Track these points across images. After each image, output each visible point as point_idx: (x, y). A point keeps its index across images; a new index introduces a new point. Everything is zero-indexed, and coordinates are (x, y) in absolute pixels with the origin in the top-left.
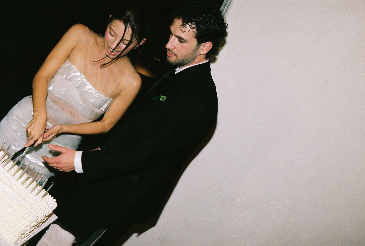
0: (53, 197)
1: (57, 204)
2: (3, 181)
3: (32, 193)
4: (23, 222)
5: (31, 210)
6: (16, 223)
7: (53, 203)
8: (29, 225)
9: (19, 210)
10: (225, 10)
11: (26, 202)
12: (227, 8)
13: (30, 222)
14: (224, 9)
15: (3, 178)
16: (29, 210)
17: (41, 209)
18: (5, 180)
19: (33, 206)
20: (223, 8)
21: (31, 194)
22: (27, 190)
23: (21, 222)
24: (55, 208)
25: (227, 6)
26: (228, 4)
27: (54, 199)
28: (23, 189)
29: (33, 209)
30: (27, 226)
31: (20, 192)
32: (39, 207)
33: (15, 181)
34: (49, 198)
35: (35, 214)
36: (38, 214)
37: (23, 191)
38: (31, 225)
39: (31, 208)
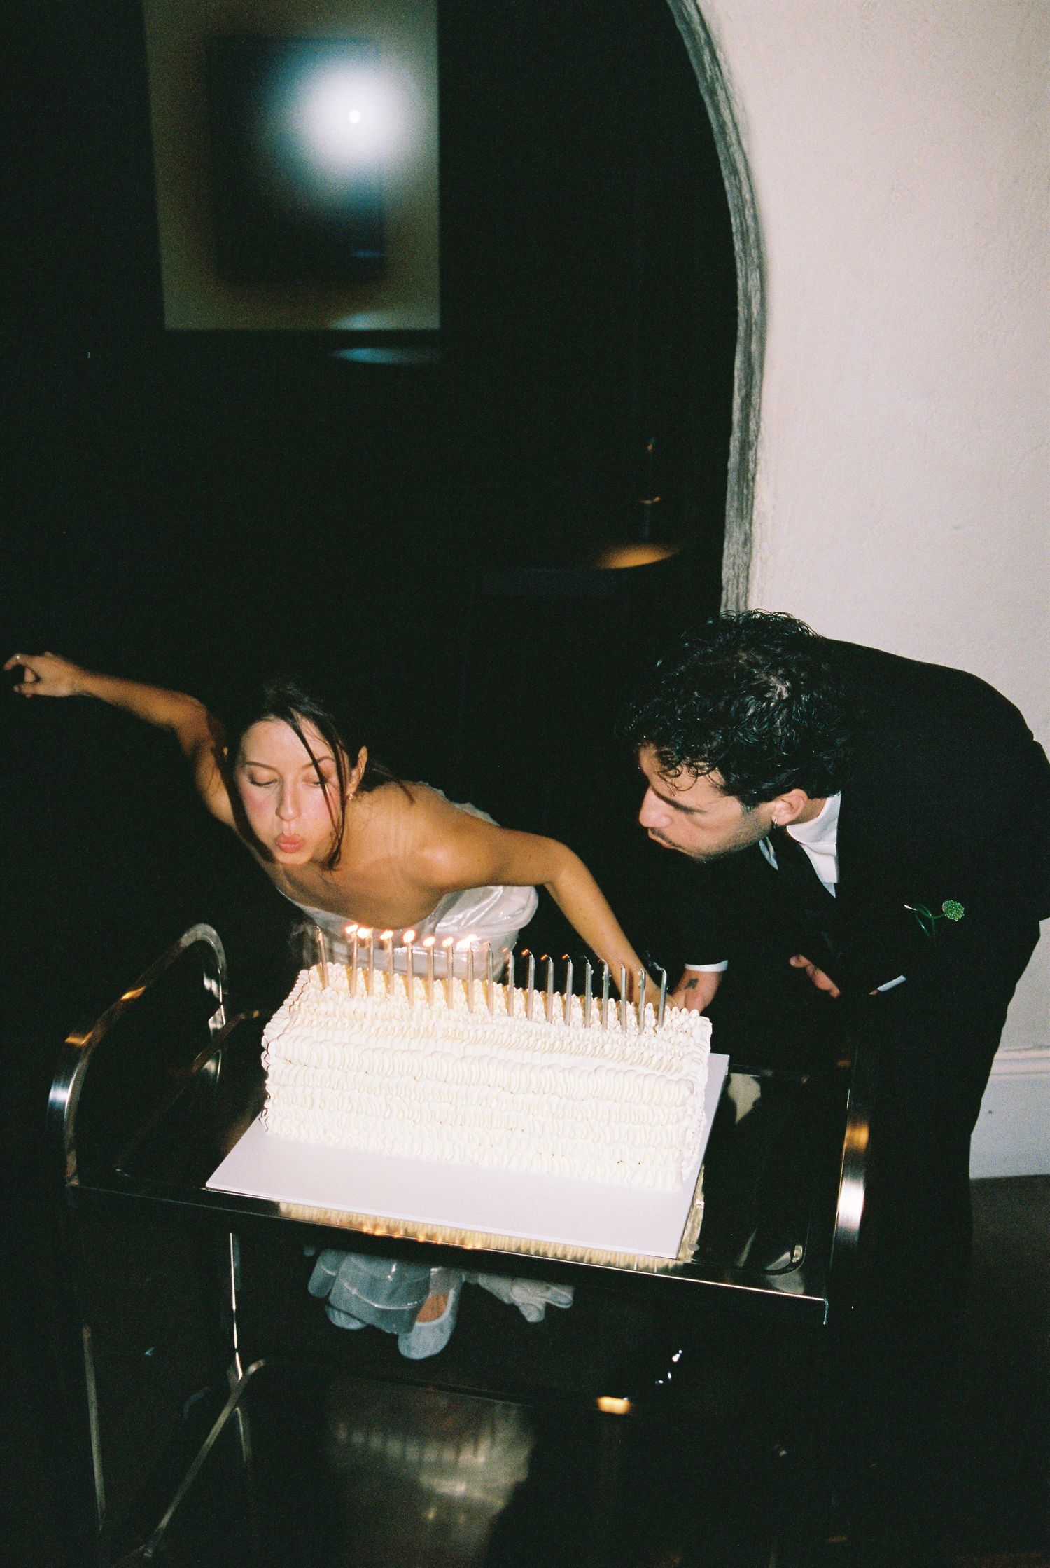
1: (708, 1019)
2: (538, 1047)
3: (628, 1030)
5: (658, 1073)
6: (645, 1133)
7: (696, 1023)
8: (681, 1114)
10: (750, 221)
12: (752, 211)
13: (678, 1103)
14: (746, 221)
15: (532, 1039)
16: (654, 1074)
17: (681, 1054)
18: (540, 1042)
19: (655, 1059)
20: (741, 223)
21: (627, 1035)
22: (611, 1033)
24: (710, 1032)
25: (749, 205)
26: (748, 197)
28: (598, 1034)
29: (662, 1068)
30: (678, 1120)
31: (598, 1049)
32: (673, 1053)
33: (565, 1028)
34: (677, 1018)
35: (676, 1077)
36: (684, 1072)
37: (600, 1040)
38: (686, 1111)
39: (654, 1069)
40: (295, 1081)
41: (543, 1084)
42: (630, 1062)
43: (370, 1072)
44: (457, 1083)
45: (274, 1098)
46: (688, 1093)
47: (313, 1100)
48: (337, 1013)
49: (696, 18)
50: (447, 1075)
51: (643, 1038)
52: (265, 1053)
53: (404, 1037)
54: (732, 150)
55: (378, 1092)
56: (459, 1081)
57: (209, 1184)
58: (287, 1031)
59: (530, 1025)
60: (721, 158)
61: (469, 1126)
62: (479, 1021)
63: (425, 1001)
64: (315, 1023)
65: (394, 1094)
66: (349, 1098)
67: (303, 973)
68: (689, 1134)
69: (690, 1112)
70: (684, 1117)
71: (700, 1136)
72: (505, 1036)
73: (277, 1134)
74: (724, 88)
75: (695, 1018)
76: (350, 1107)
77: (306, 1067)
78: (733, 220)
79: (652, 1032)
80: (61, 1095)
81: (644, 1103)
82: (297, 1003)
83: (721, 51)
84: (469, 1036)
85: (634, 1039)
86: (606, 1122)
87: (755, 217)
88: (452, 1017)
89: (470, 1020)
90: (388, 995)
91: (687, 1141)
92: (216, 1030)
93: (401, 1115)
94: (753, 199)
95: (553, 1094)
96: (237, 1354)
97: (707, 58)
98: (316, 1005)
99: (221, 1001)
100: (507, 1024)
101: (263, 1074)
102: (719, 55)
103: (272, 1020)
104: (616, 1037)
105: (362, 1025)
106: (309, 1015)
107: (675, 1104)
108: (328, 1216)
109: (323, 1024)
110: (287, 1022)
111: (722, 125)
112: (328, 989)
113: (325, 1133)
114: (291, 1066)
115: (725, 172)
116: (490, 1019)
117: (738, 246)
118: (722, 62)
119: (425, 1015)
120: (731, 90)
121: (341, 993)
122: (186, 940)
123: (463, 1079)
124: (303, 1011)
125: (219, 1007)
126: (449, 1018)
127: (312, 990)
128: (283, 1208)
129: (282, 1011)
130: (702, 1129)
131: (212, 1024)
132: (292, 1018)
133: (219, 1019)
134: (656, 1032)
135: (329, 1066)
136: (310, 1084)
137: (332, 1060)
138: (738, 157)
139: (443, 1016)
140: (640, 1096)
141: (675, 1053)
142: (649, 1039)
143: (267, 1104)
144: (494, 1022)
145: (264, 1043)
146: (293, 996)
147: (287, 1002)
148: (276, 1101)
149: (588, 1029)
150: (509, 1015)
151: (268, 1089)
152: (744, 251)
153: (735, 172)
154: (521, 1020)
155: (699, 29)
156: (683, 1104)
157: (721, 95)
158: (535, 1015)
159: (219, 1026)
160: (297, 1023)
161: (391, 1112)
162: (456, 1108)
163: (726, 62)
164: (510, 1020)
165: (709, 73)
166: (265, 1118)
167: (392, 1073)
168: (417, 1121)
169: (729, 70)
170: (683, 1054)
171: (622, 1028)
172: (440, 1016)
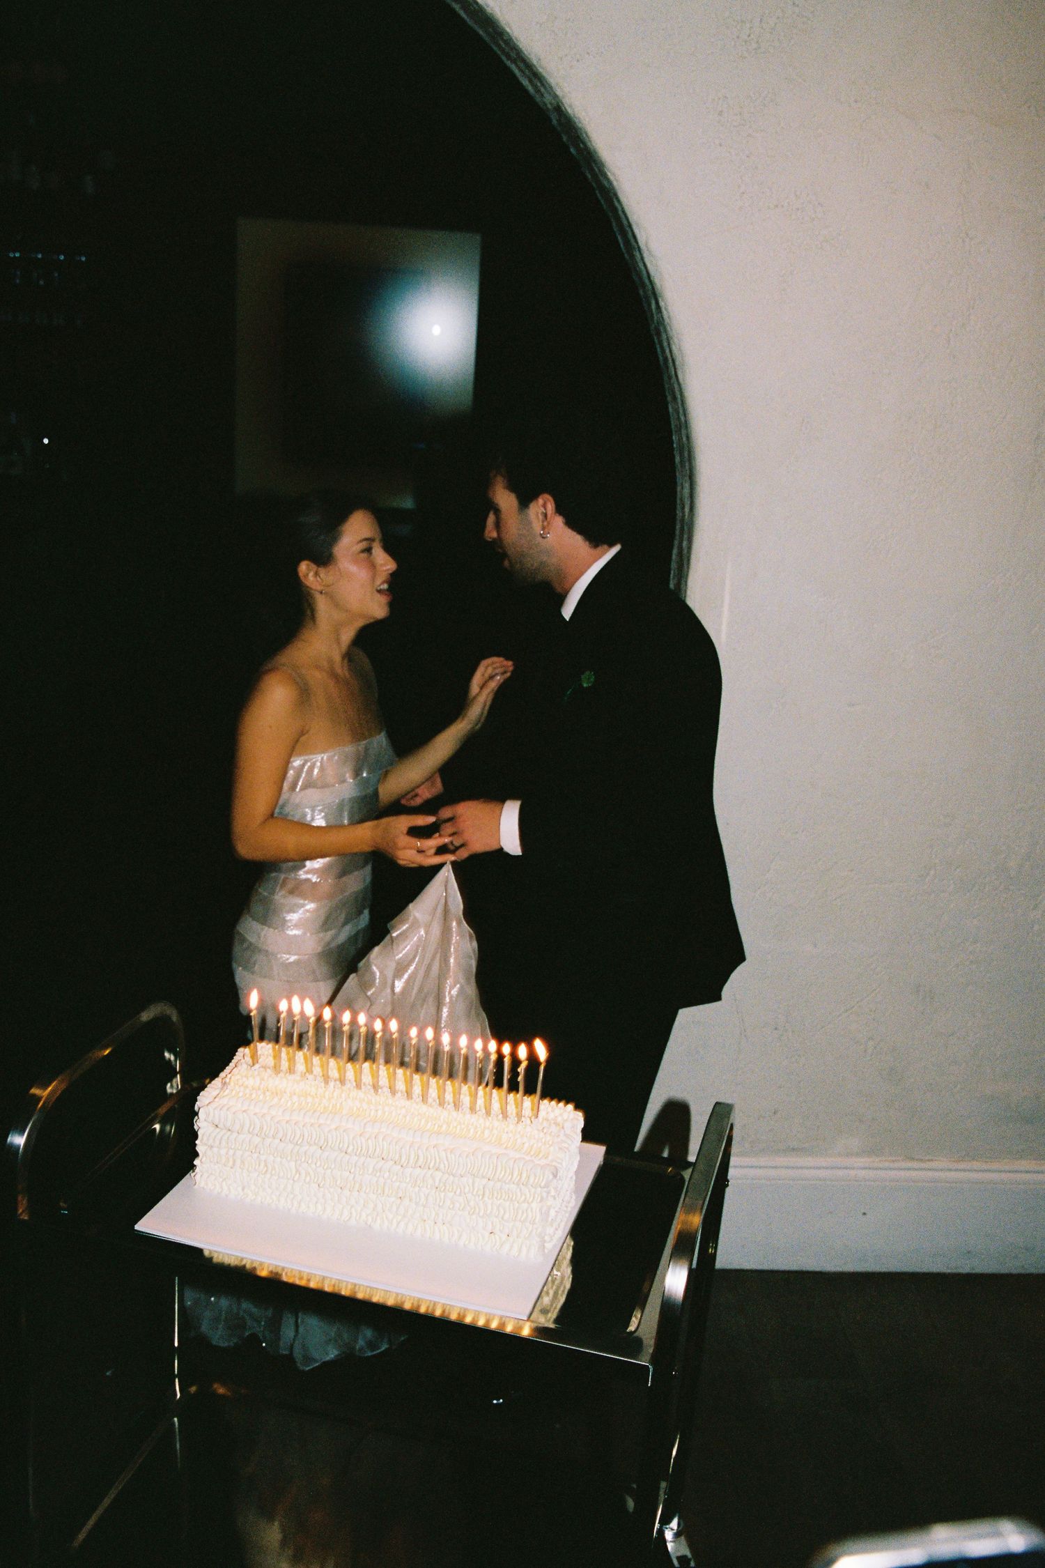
0: (561, 1104)
2: (428, 1127)
3: (508, 1119)
4: (528, 1195)
5: (528, 1158)
6: (514, 1209)
7: (568, 1117)
8: (544, 1195)
9: (503, 1173)
10: (684, 439)
11: (506, 1148)
13: (543, 1184)
15: (424, 1121)
16: (524, 1158)
17: (550, 1143)
19: (526, 1145)
23: (523, 1197)
24: (581, 1124)
26: (682, 418)
27: (565, 1105)
28: (481, 1121)
29: (532, 1153)
30: (541, 1201)
31: (479, 1133)
32: (543, 1140)
33: (454, 1114)
34: (553, 1111)
35: (543, 1162)
36: (550, 1158)
37: (483, 1125)
38: (548, 1193)
39: (524, 1153)
40: (220, 1143)
41: (429, 1161)
42: (504, 1146)
43: (283, 1140)
44: (356, 1155)
45: (203, 1156)
46: (551, 1177)
47: (234, 1161)
48: (262, 1086)
49: (644, 272)
50: (348, 1147)
51: (520, 1126)
52: (196, 1117)
53: (315, 1111)
54: (672, 381)
55: (289, 1158)
56: (358, 1153)
57: (137, 1227)
58: (216, 1100)
59: (424, 1108)
60: (667, 386)
61: (365, 1192)
62: (381, 1103)
63: (338, 1083)
64: (241, 1094)
65: (303, 1160)
66: (265, 1161)
67: (241, 1050)
68: (552, 1213)
69: (553, 1193)
70: (547, 1197)
71: (567, 1215)
72: (400, 1117)
73: (203, 1188)
74: (666, 331)
75: (569, 1113)
76: (266, 1168)
77: (229, 1133)
78: (674, 437)
79: (529, 1121)
80: (19, 1140)
81: (513, 1183)
82: (229, 1076)
83: (663, 300)
84: (370, 1114)
85: (512, 1127)
86: (481, 1197)
87: (688, 438)
88: (358, 1097)
89: (373, 1101)
90: (307, 1074)
91: (550, 1219)
92: (172, 1094)
93: (308, 1179)
94: (686, 421)
95: (437, 1170)
96: (177, 1380)
97: (653, 306)
98: (244, 1079)
99: (178, 1070)
100: (404, 1107)
101: (195, 1136)
102: (662, 304)
103: (206, 1089)
104: (496, 1124)
105: (281, 1099)
106: (237, 1087)
107: (540, 1185)
108: (243, 1263)
109: (247, 1096)
110: (217, 1092)
111: (666, 359)
112: (257, 1066)
113: (243, 1189)
114: (218, 1130)
115: (669, 398)
116: (390, 1101)
117: (677, 459)
118: (663, 310)
119: (335, 1094)
120: (671, 334)
121: (268, 1070)
122: (145, 1016)
123: (361, 1150)
124: (232, 1084)
125: (176, 1076)
126: (356, 1099)
127: (245, 1066)
128: (206, 1253)
129: (217, 1082)
130: (569, 1209)
131: (169, 1090)
132: (222, 1089)
133: (175, 1085)
134: (531, 1122)
135: (249, 1132)
136: (233, 1147)
137: (252, 1128)
138: (676, 386)
139: (351, 1095)
140: (510, 1176)
141: (545, 1141)
142: (525, 1128)
143: (196, 1162)
144: (394, 1104)
145: (196, 1108)
146: (228, 1069)
147: (222, 1075)
148: (204, 1159)
149: (473, 1116)
150: (408, 1099)
151: (198, 1149)
152: (682, 462)
153: (675, 398)
154: (417, 1103)
155: (647, 281)
156: (547, 1186)
157: (664, 336)
158: (430, 1100)
159: (175, 1091)
160: (226, 1093)
161: (299, 1177)
162: (354, 1176)
163: (666, 309)
164: (408, 1103)
165: (655, 318)
166: (194, 1173)
167: (302, 1142)
168: (321, 1185)
169: (669, 317)
170: (553, 1142)
171: (503, 1117)
172: (349, 1095)
